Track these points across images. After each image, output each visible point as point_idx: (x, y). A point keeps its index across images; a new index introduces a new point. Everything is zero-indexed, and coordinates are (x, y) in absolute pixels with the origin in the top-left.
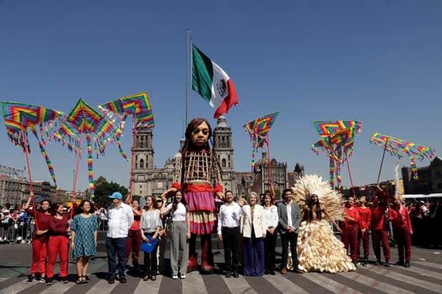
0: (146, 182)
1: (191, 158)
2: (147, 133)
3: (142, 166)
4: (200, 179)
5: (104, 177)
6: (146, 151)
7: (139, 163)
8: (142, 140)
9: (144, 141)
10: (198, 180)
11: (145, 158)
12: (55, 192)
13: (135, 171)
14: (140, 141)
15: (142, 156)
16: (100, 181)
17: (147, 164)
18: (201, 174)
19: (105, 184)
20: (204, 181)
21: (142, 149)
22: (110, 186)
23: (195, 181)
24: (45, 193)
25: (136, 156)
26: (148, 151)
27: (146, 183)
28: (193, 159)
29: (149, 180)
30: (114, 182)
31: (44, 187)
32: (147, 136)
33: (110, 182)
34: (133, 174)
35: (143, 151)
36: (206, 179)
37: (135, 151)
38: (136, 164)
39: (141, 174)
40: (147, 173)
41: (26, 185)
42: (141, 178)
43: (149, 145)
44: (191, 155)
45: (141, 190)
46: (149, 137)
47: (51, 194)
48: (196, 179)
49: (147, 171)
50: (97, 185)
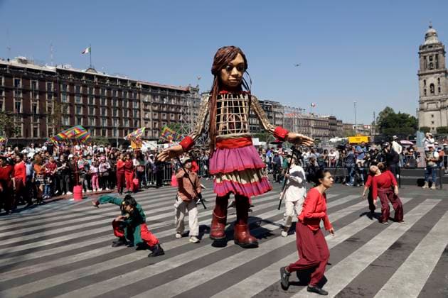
0: (439, 110)
1: (223, 104)
2: (437, 51)
3: (432, 92)
4: (238, 132)
5: (390, 107)
6: (437, 73)
7: (428, 88)
8: (431, 60)
9: (434, 61)
10: (235, 134)
11: (435, 82)
12: (341, 126)
13: (425, 98)
14: (429, 62)
15: (432, 79)
16: (386, 112)
17: (439, 89)
18: (239, 125)
19: (392, 115)
20: (243, 134)
21: (432, 71)
22: (398, 117)
23: (232, 134)
24: (333, 127)
25: (425, 81)
26: (440, 72)
27: (438, 112)
28: (225, 104)
29: (443, 108)
30: (402, 113)
31: (331, 121)
32: (437, 55)
33: (397, 113)
34: (421, 102)
35: (433, 73)
36: (245, 132)
37: (422, 75)
38: (425, 90)
39: (431, 101)
40: (440, 100)
41: (315, 120)
42: (432, 106)
43: (440, 65)
44: (223, 100)
45: (432, 119)
46: (441, 55)
47: (338, 128)
48: (233, 132)
49: (440, 97)
50: (384, 117)
